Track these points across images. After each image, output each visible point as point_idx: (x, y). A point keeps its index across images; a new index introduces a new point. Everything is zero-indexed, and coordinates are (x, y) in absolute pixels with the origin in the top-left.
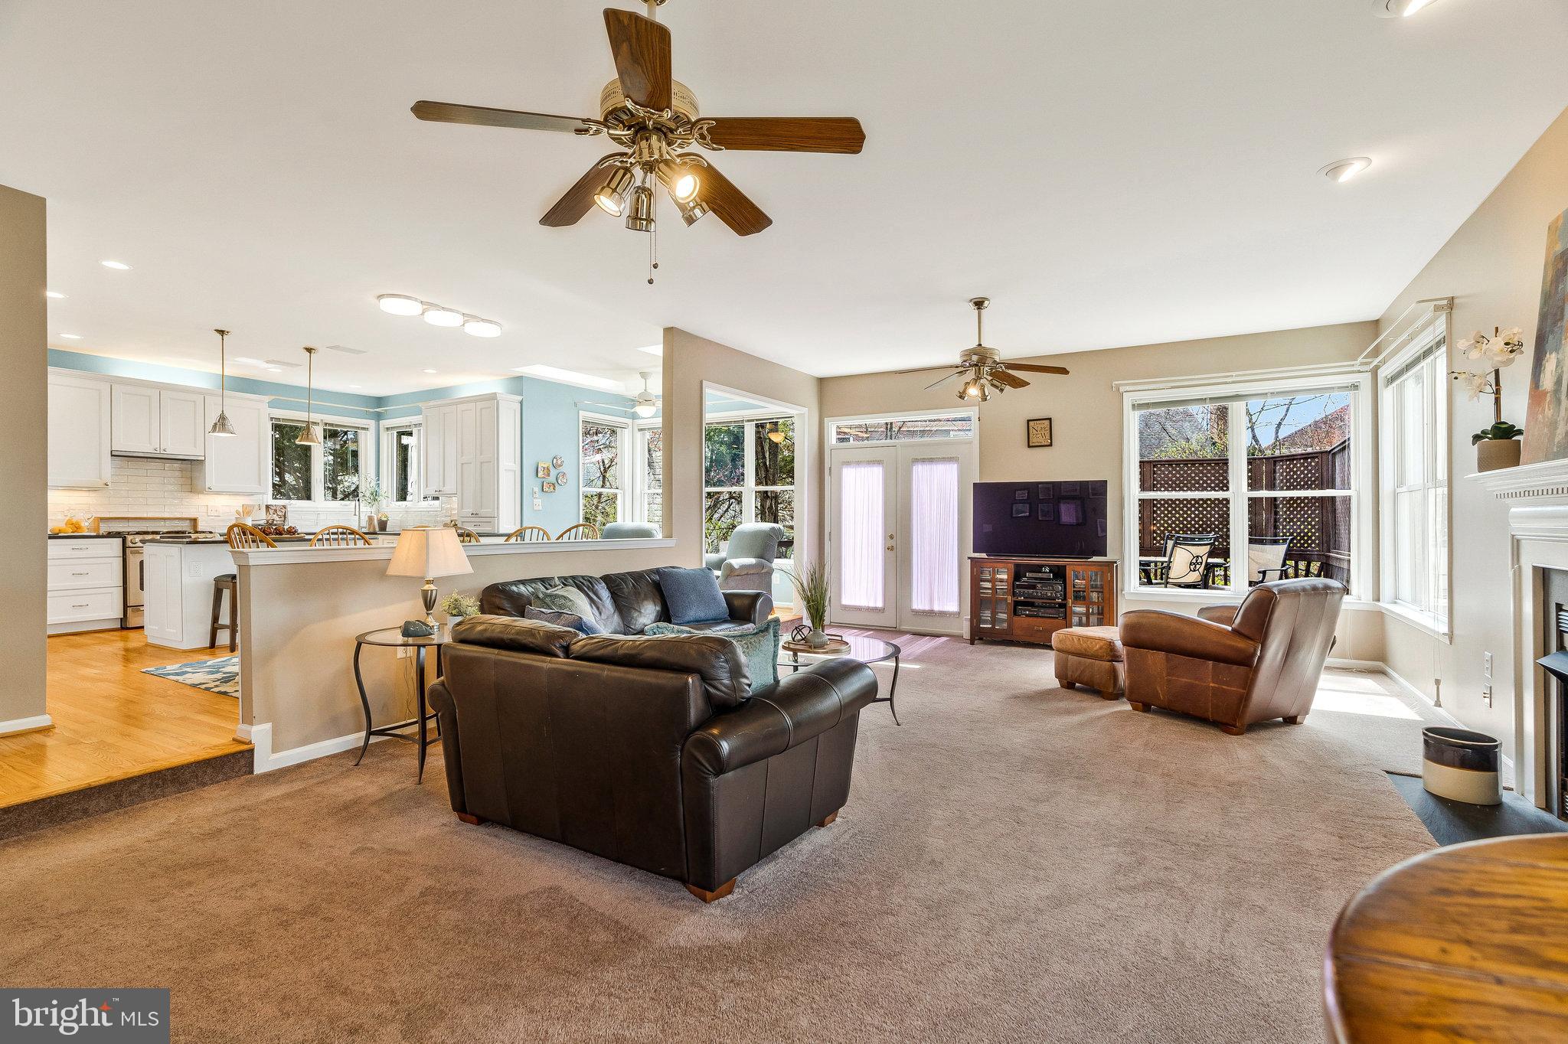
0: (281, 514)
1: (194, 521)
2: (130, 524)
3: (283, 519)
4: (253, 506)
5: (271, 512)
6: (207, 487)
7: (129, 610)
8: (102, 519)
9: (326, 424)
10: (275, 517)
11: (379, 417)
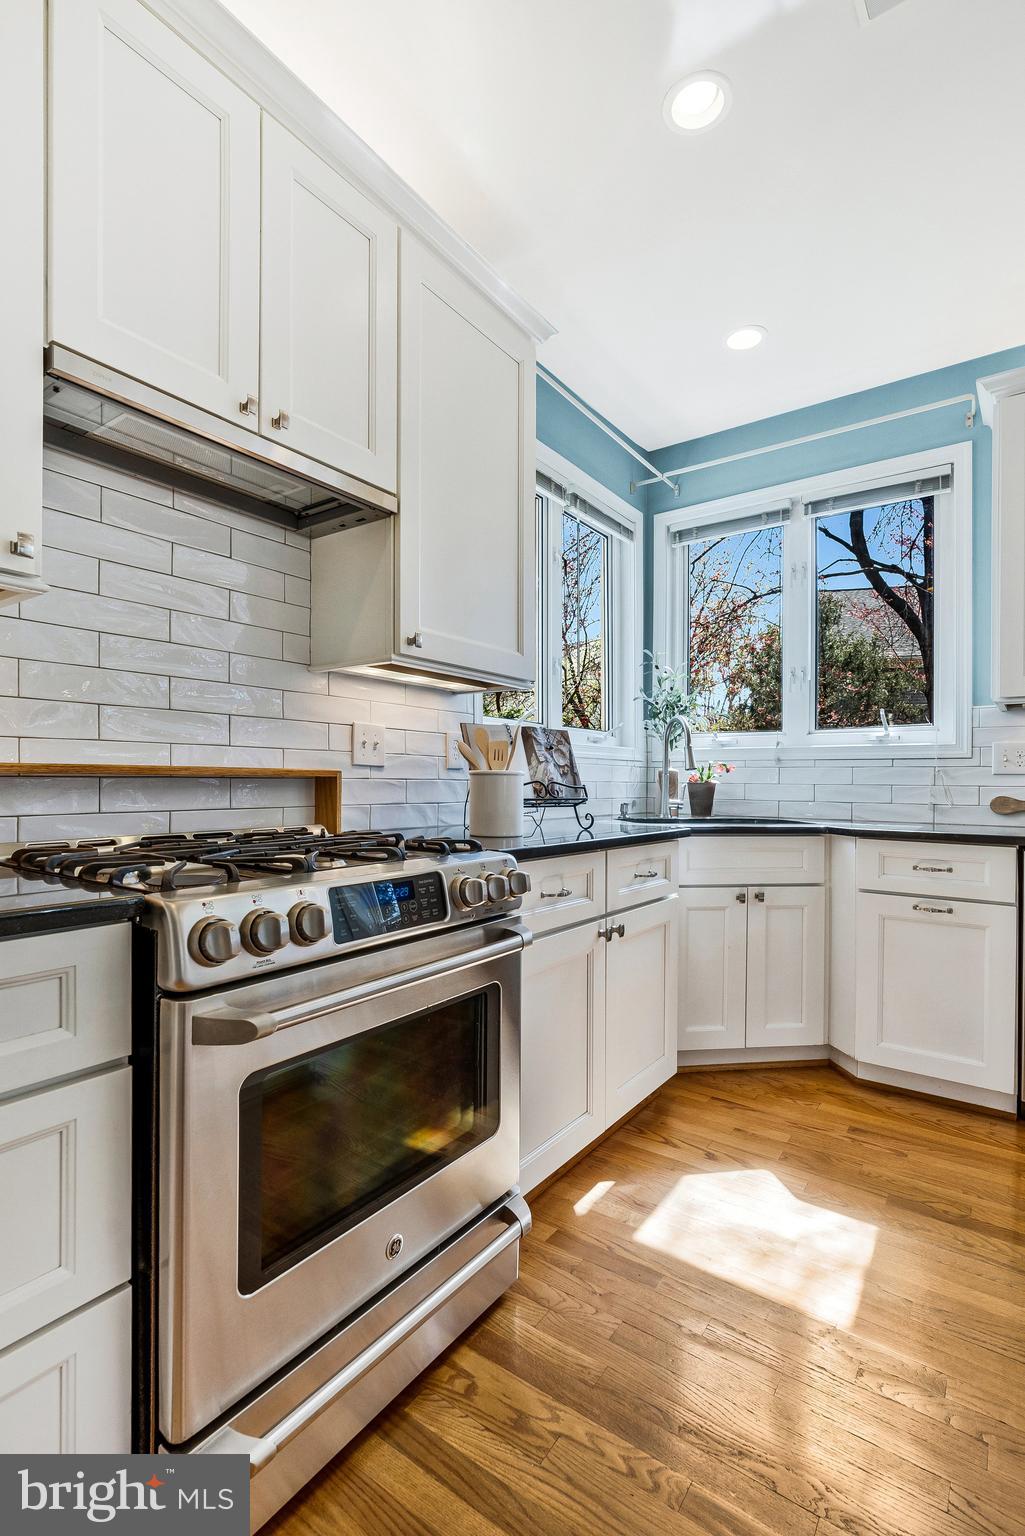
1: (323, 788)
3: (570, 777)
11: (651, 502)
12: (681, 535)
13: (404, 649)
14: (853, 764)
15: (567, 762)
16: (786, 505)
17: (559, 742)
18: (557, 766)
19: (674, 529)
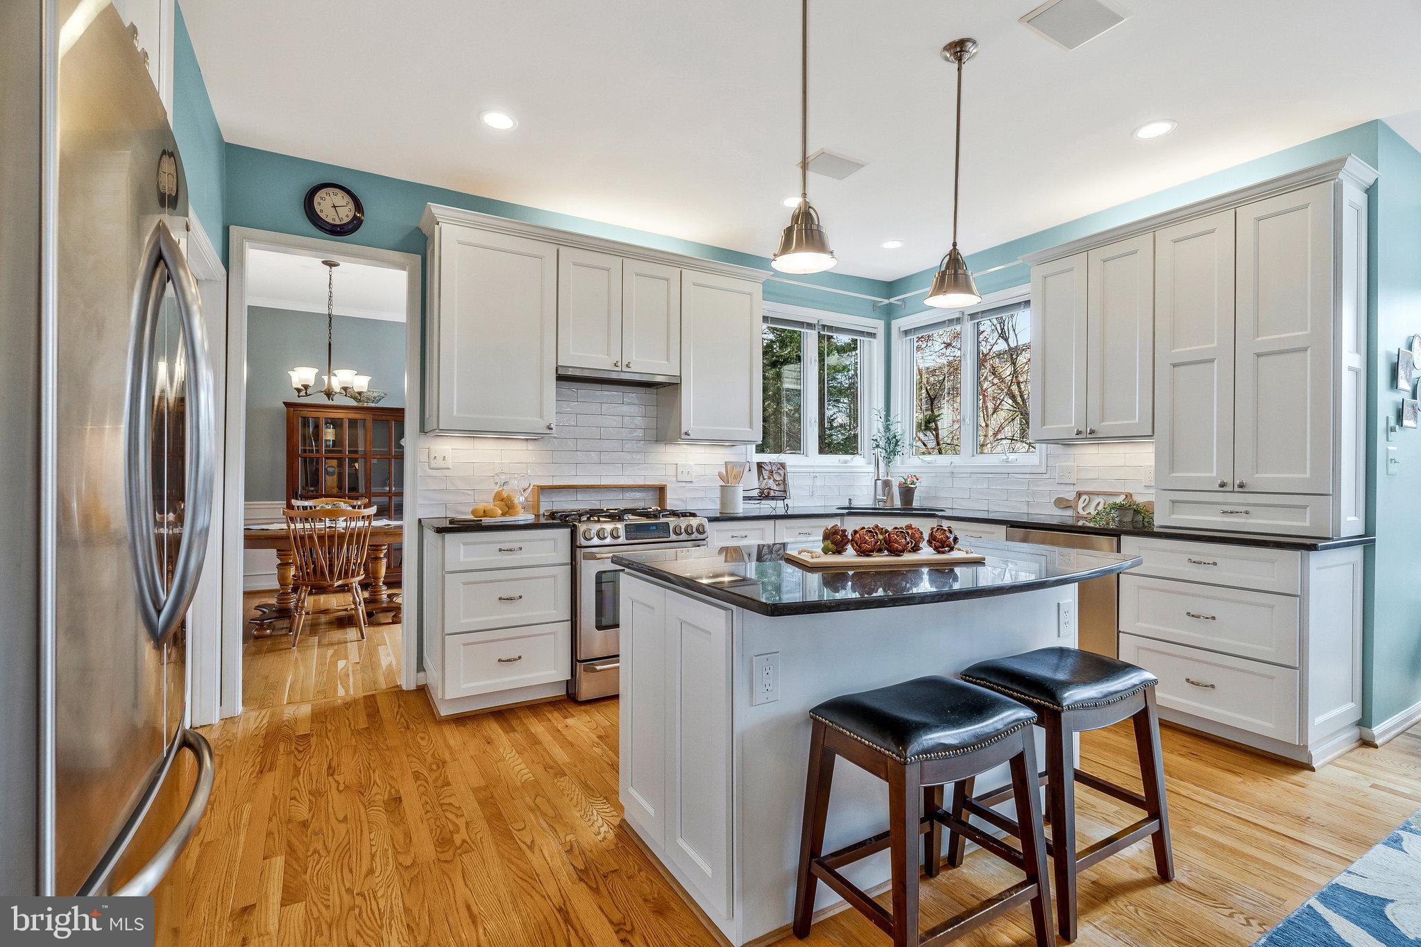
0: (778, 479)
1: (661, 490)
2: (580, 497)
3: (782, 486)
4: (742, 465)
5: (766, 474)
6: (683, 430)
7: (580, 667)
8: (543, 489)
9: (824, 326)
10: (771, 484)
11: (889, 313)
12: (906, 333)
13: (683, 437)
14: (990, 476)
15: (782, 478)
16: (957, 315)
17: (779, 469)
18: (775, 480)
19: (902, 329)
